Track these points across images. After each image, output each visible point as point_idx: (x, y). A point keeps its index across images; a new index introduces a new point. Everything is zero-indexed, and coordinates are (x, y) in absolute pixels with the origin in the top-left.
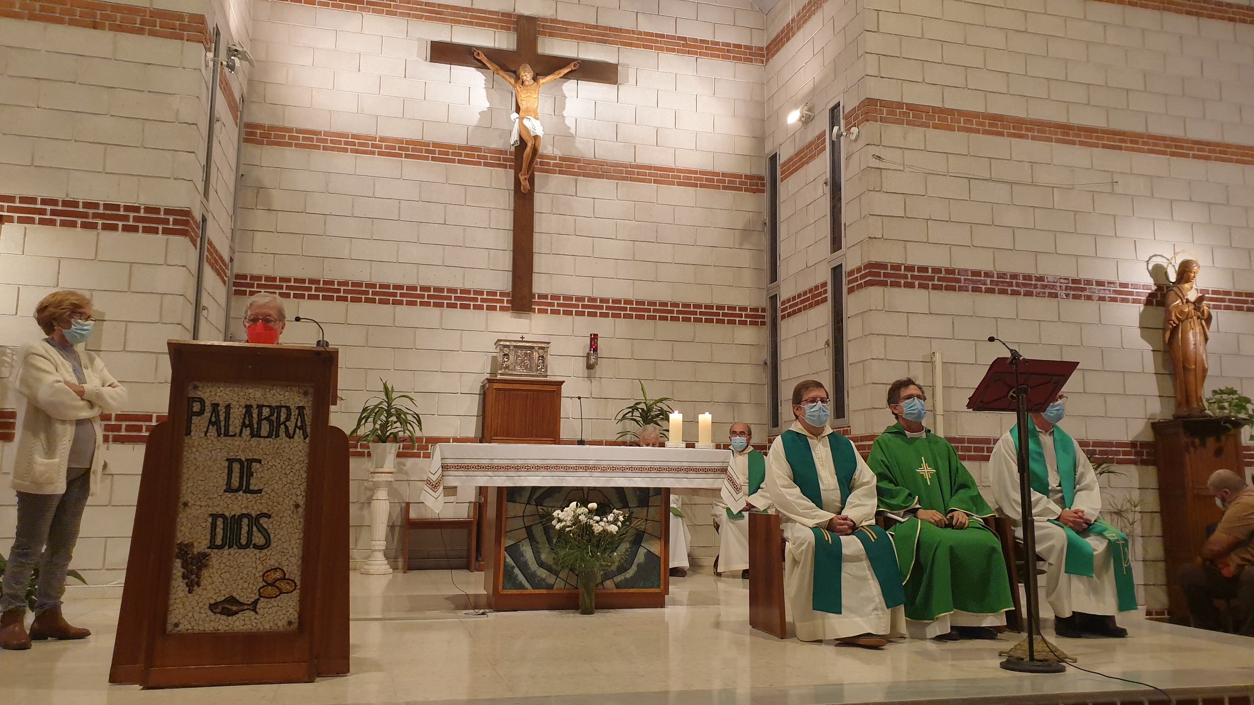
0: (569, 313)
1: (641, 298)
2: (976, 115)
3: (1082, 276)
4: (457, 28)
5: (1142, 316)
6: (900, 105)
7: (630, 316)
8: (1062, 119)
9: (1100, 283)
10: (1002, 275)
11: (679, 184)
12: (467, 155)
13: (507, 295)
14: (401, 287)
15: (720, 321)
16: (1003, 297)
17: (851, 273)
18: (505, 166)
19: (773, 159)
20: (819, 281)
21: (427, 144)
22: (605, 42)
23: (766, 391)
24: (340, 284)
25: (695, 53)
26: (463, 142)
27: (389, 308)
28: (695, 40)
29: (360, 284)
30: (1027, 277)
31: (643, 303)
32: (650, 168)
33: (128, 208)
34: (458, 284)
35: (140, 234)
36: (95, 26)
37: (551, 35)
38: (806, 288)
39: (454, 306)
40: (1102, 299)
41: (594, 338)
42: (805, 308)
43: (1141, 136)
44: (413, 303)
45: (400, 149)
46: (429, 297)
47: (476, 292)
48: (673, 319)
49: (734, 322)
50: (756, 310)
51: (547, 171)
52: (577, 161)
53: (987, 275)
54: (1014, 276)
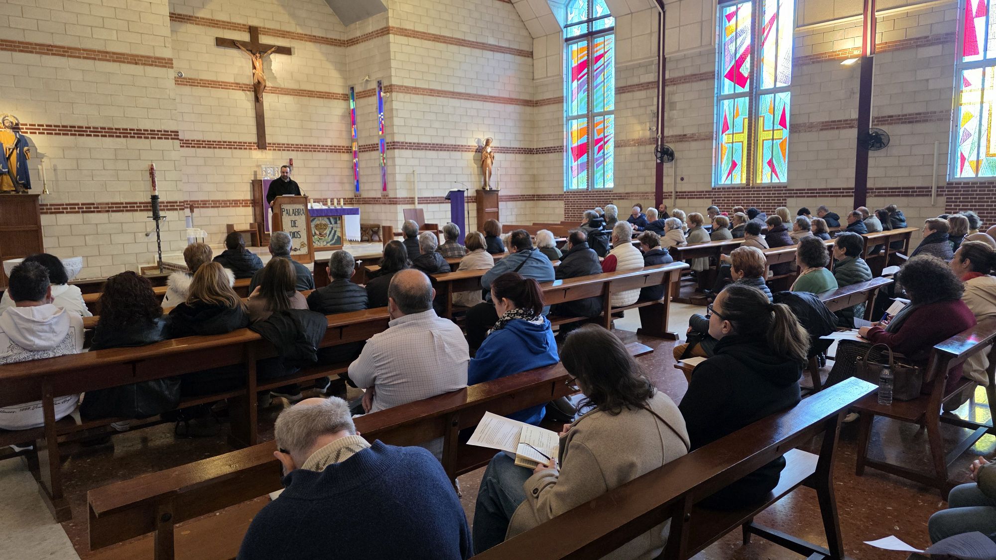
0: (280, 150)
1: (306, 143)
2: (425, 89)
3: (457, 144)
4: (226, 31)
5: (474, 156)
6: (402, 86)
7: (303, 151)
8: (452, 90)
9: (462, 146)
10: (433, 144)
11: (317, 97)
12: (235, 86)
13: (256, 143)
14: (215, 142)
15: (335, 152)
16: (434, 152)
17: (388, 143)
18: (250, 91)
19: (352, 89)
20: (375, 143)
21: (219, 82)
22: (284, 37)
23: (352, 178)
24: (192, 141)
25: (320, 43)
26: (233, 81)
27: (212, 150)
28: (319, 37)
29: (200, 141)
30: (441, 145)
31: (306, 145)
32: (305, 91)
33: (158, 131)
34: (237, 140)
35: (163, 140)
36: (136, 64)
37: (263, 34)
38: (370, 143)
39: (236, 148)
40: (462, 151)
41: (291, 160)
42: (370, 150)
43: (475, 95)
44: (221, 148)
45: (208, 84)
46: (227, 145)
47: (244, 143)
48: (318, 151)
49: (340, 152)
50: (348, 147)
51: (267, 92)
52: (278, 88)
53: (430, 144)
54: (437, 145)
